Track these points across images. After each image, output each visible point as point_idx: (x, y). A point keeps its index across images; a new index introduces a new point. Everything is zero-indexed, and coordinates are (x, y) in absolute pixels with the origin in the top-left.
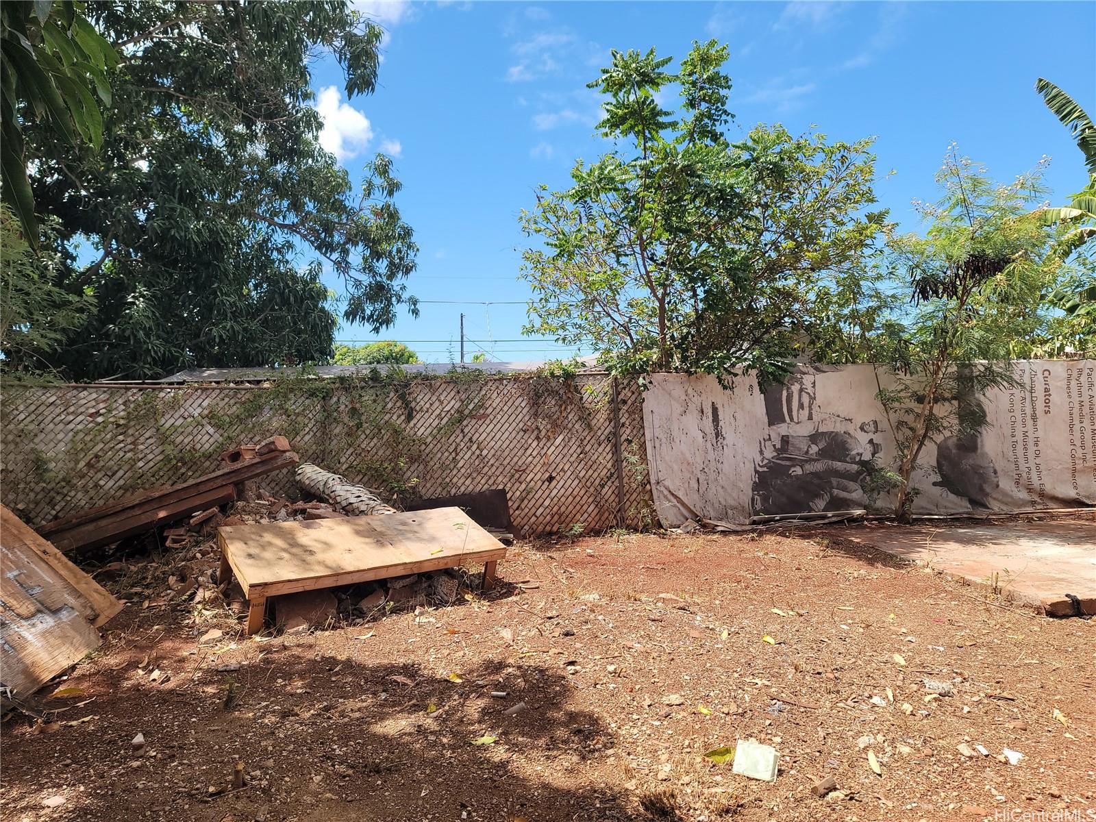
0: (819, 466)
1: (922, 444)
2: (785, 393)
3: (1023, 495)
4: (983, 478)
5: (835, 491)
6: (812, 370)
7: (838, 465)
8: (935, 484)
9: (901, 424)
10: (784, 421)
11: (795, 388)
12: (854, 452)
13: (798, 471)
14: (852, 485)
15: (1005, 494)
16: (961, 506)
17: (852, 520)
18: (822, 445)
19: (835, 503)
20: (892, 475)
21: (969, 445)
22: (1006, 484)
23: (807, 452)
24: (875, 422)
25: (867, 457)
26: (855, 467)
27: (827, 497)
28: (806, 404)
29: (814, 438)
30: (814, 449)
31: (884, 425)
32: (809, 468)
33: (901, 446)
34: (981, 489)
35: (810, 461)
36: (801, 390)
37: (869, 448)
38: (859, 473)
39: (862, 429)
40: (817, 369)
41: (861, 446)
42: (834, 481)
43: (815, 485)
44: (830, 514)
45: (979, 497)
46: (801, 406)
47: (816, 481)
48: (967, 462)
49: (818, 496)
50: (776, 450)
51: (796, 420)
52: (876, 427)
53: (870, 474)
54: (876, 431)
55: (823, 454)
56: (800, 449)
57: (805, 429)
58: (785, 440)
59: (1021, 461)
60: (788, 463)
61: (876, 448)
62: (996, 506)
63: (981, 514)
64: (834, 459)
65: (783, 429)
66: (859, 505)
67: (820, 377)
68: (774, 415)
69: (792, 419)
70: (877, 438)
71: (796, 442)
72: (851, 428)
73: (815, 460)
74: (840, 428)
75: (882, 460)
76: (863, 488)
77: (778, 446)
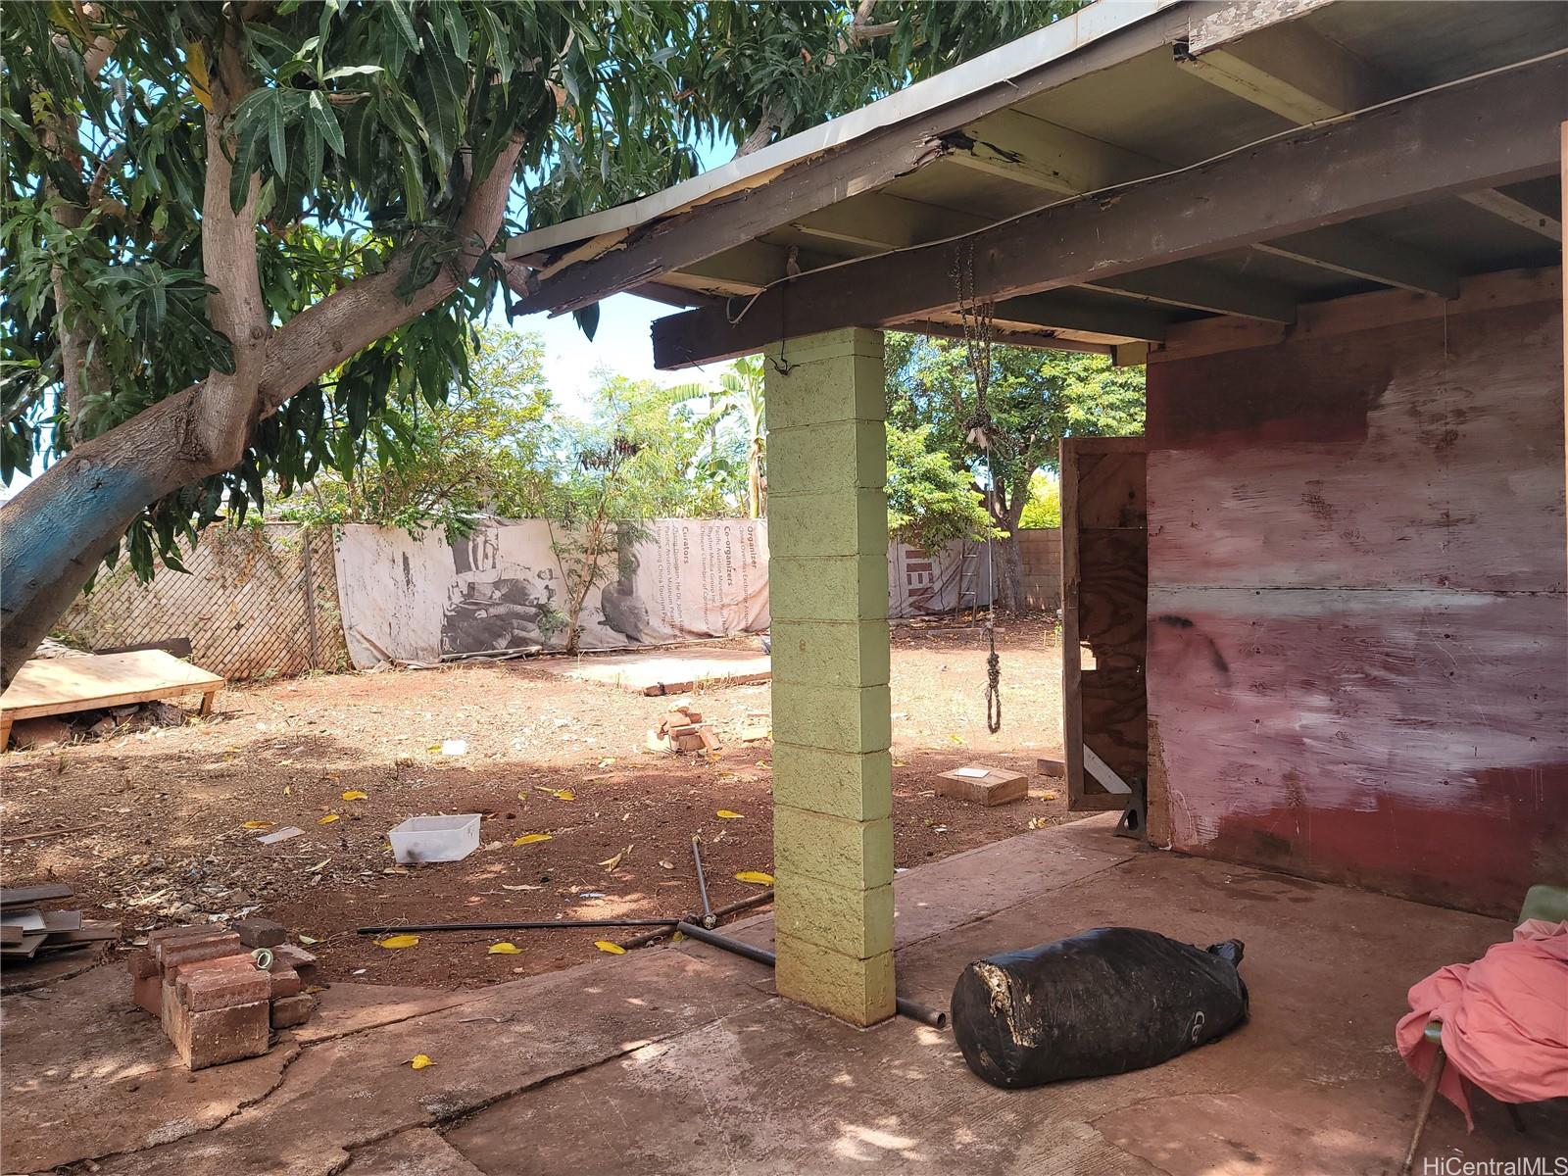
0: (501, 610)
1: (588, 588)
2: (471, 544)
3: (668, 630)
4: (637, 616)
5: (516, 632)
6: (495, 524)
7: (519, 608)
8: (599, 623)
9: (571, 571)
10: (470, 570)
11: (480, 540)
12: (532, 597)
13: (483, 614)
14: (530, 626)
15: (654, 630)
16: (620, 640)
17: (529, 655)
18: (504, 590)
19: (517, 642)
20: (563, 615)
21: (626, 589)
22: (655, 622)
23: (491, 597)
24: (550, 571)
25: (543, 601)
26: (534, 610)
27: (509, 637)
28: (490, 555)
29: (497, 585)
30: (497, 594)
31: (557, 573)
32: (493, 611)
33: (570, 591)
34: (636, 627)
35: (494, 604)
36: (486, 542)
37: (546, 593)
38: (537, 615)
39: (539, 576)
40: (499, 522)
41: (537, 592)
42: (515, 622)
43: (497, 627)
44: (511, 651)
45: (633, 634)
46: (486, 556)
47: (499, 623)
48: (624, 605)
49: (500, 636)
50: (463, 596)
51: (481, 568)
52: (551, 575)
53: (546, 616)
54: (551, 578)
55: (505, 598)
56: (484, 595)
57: (490, 577)
58: (471, 587)
59: (667, 602)
60: (474, 607)
61: (551, 593)
62: (647, 640)
63: (634, 646)
64: (515, 603)
65: (469, 577)
66: (536, 643)
67: (502, 530)
68: (462, 565)
69: (477, 568)
70: (552, 585)
71: (481, 588)
72: (531, 576)
73: (497, 604)
74: (520, 576)
75: (554, 605)
76: (540, 627)
77: (465, 592)
